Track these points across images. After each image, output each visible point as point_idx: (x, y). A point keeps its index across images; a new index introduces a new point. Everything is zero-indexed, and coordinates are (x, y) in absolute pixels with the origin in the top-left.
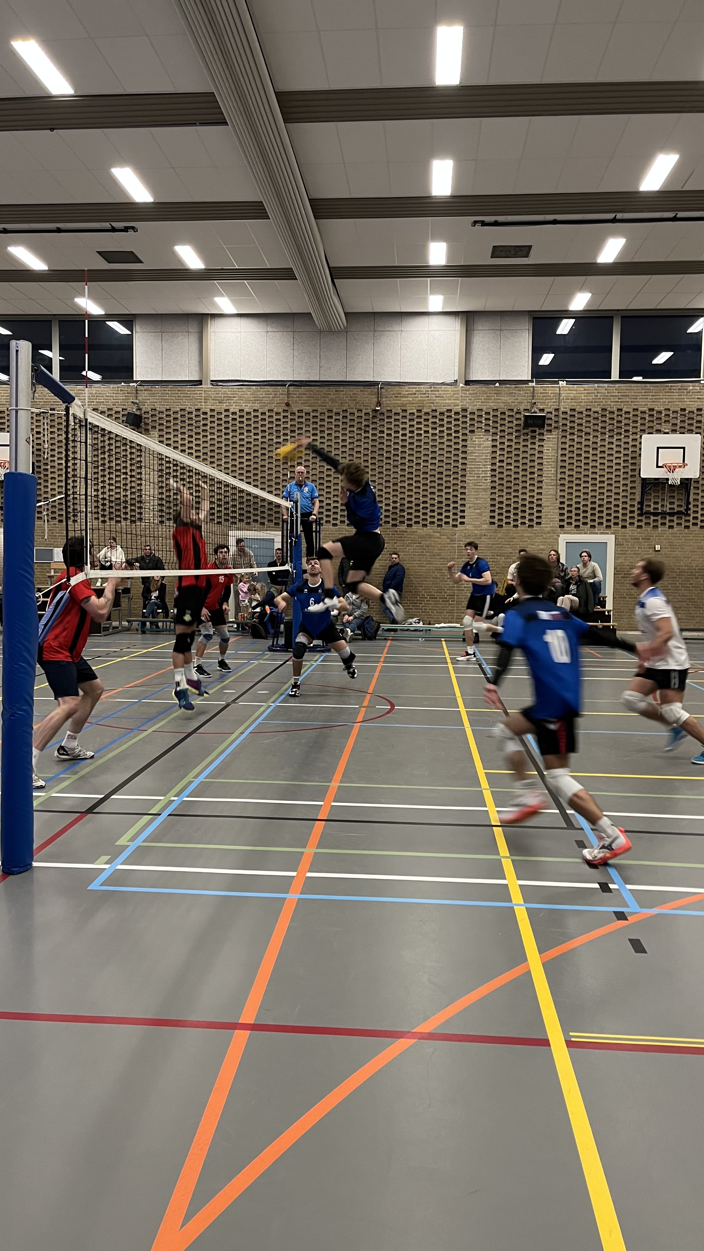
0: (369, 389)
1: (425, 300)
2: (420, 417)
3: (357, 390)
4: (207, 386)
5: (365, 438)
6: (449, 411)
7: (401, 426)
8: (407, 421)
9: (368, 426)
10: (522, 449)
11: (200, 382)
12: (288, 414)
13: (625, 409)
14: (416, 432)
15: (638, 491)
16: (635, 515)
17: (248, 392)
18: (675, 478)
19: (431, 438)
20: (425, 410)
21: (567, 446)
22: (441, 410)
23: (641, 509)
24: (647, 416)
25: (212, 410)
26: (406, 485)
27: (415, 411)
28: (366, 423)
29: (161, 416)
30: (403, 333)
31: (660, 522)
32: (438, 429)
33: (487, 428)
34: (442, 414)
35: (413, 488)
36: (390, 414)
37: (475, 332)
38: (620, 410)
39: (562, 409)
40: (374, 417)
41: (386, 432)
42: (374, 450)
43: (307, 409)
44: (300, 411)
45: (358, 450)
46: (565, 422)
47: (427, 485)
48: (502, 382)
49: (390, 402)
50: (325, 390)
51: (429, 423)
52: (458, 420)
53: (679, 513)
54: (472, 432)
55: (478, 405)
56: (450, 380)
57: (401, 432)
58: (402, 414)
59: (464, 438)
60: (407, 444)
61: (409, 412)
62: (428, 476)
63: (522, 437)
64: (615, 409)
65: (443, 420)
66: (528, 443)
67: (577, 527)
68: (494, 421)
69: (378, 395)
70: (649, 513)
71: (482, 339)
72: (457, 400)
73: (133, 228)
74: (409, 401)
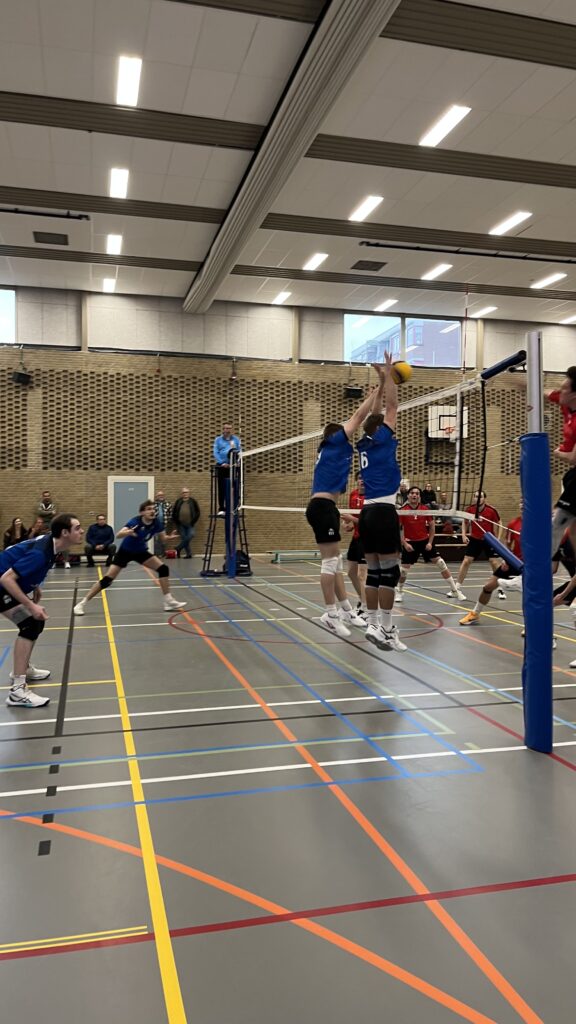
0: (226, 363)
2: (267, 386)
3: (216, 362)
4: (85, 351)
5: (223, 401)
6: (289, 382)
7: (252, 393)
8: (257, 388)
9: (225, 392)
10: (343, 414)
11: (79, 348)
12: (159, 379)
13: (414, 387)
14: (263, 398)
15: (425, 447)
16: (422, 464)
17: (125, 359)
19: (275, 403)
20: (270, 381)
22: (283, 382)
23: (426, 460)
25: (92, 373)
26: (257, 439)
27: (262, 381)
28: (225, 389)
29: (45, 375)
30: (249, 319)
31: (440, 469)
32: (281, 396)
33: (318, 397)
34: (283, 384)
36: (243, 383)
37: (305, 323)
38: (410, 387)
39: (370, 385)
40: (231, 384)
41: (240, 397)
42: (230, 411)
43: (175, 375)
44: (170, 377)
45: (218, 410)
48: (327, 362)
49: (243, 373)
50: (190, 360)
51: (274, 391)
52: (296, 390)
53: (452, 463)
54: (306, 399)
55: (310, 379)
56: (287, 358)
57: (252, 398)
58: (253, 383)
59: (301, 404)
61: (258, 381)
63: (343, 405)
64: (407, 386)
65: (284, 389)
66: (347, 409)
68: (322, 391)
69: (234, 367)
70: (432, 463)
71: (309, 328)
72: (294, 373)
73: (87, 217)
74: (259, 373)
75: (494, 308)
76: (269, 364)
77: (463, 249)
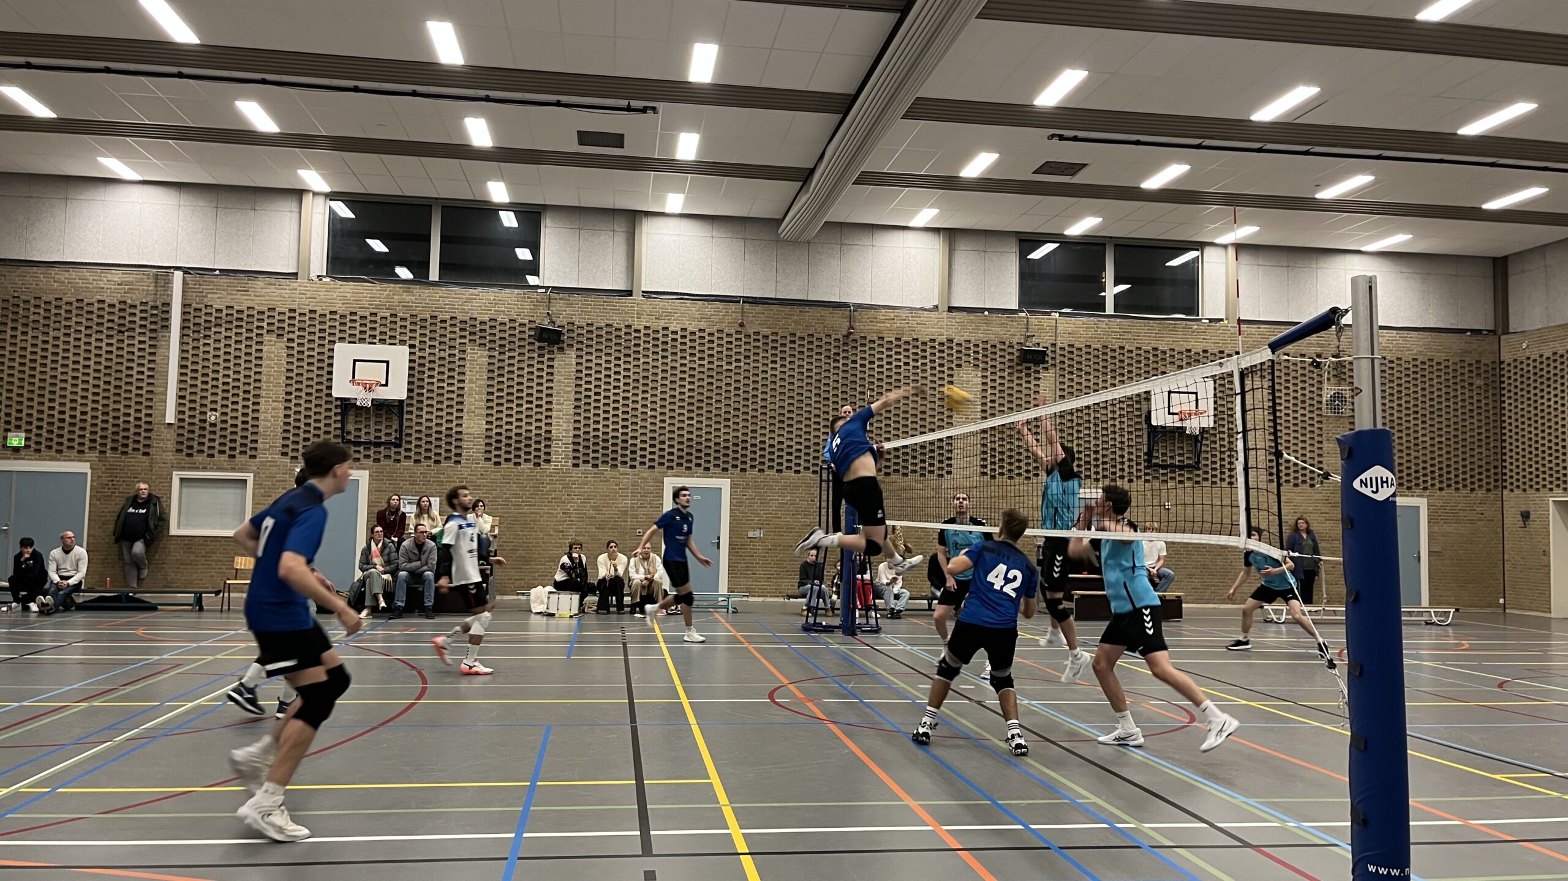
0: (839, 312)
2: (899, 346)
3: (826, 312)
4: (637, 297)
5: (834, 368)
6: (933, 340)
7: (877, 356)
8: (884, 350)
9: (838, 354)
10: (1016, 388)
11: (629, 293)
12: (742, 336)
13: (1127, 347)
14: (894, 364)
15: (1145, 440)
17: (693, 308)
18: (1194, 425)
19: (912, 371)
20: (904, 339)
21: (1065, 387)
22: (924, 340)
23: (1149, 461)
24: (1150, 356)
25: (646, 328)
26: (883, 425)
27: (893, 339)
28: (836, 351)
29: (580, 331)
30: (875, 249)
31: (1169, 475)
32: (920, 361)
33: (977, 363)
34: (924, 344)
35: (891, 429)
36: (863, 342)
37: (957, 252)
38: (1122, 348)
39: (1059, 345)
40: (845, 344)
41: (859, 362)
42: (845, 382)
43: (765, 331)
44: (757, 333)
45: (826, 381)
46: (1062, 359)
47: (907, 426)
48: (991, 310)
49: (863, 327)
50: (787, 309)
51: (910, 354)
52: (943, 351)
53: (1188, 466)
54: (959, 366)
55: (966, 336)
56: (930, 306)
57: (877, 363)
58: (878, 342)
59: (950, 372)
60: (884, 377)
61: (886, 339)
62: (908, 416)
63: (1016, 375)
64: (1116, 347)
65: (925, 351)
66: (1023, 382)
68: (984, 355)
69: (850, 318)
70: (1157, 465)
71: (965, 257)
72: (941, 328)
73: (654, 109)
74: (887, 327)
75: (1256, 229)
76: (903, 314)
77: (1207, 142)
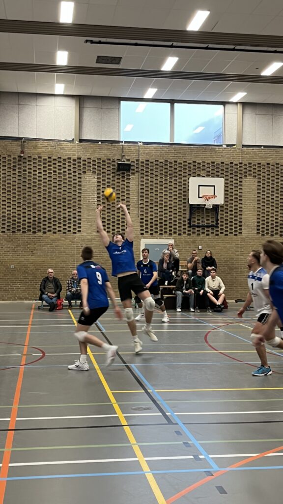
0: (16, 143)
1: (53, 87)
2: (50, 162)
3: (7, 142)
5: (13, 174)
6: (70, 158)
7: (38, 167)
8: (42, 164)
9: (15, 166)
10: (116, 184)
13: (179, 161)
14: (48, 171)
15: (188, 212)
16: (186, 227)
18: (209, 204)
19: (58, 175)
20: (53, 157)
21: (144, 183)
22: (64, 158)
23: (189, 223)
24: (192, 166)
26: (42, 206)
27: (47, 158)
28: (14, 165)
30: (38, 107)
31: (201, 231)
32: (63, 170)
33: (94, 170)
34: (64, 160)
35: (46, 208)
36: (30, 159)
37: (85, 109)
38: (176, 162)
39: (141, 160)
40: (19, 161)
41: (28, 170)
42: (19, 182)
45: (9, 182)
46: (142, 168)
47: (55, 206)
48: (103, 141)
49: (29, 151)
51: (56, 166)
52: (75, 164)
53: (212, 226)
54: (84, 172)
55: (88, 155)
56: (70, 139)
57: (38, 171)
58: (38, 159)
59: (80, 176)
60: (42, 179)
61: (43, 158)
62: (56, 200)
63: (117, 177)
64: (172, 161)
65: (65, 164)
66: (120, 181)
67: (152, 234)
68: (98, 166)
69: (22, 146)
70: (194, 226)
71: (89, 114)
72: (74, 152)
74: (44, 151)
75: (244, 94)
76: (52, 143)
